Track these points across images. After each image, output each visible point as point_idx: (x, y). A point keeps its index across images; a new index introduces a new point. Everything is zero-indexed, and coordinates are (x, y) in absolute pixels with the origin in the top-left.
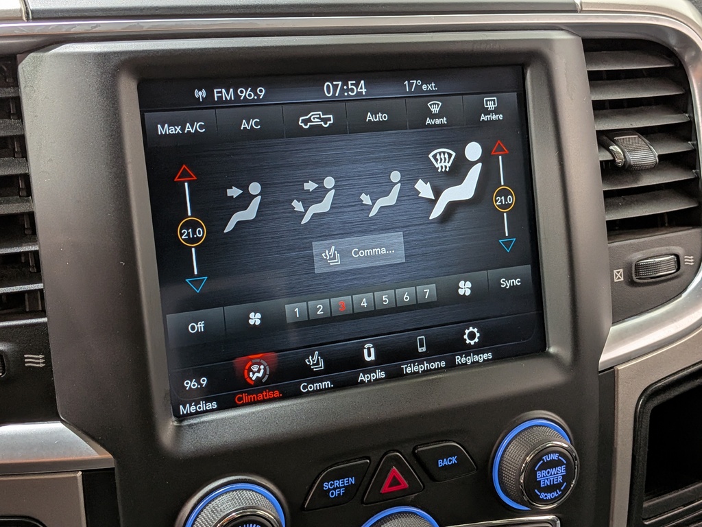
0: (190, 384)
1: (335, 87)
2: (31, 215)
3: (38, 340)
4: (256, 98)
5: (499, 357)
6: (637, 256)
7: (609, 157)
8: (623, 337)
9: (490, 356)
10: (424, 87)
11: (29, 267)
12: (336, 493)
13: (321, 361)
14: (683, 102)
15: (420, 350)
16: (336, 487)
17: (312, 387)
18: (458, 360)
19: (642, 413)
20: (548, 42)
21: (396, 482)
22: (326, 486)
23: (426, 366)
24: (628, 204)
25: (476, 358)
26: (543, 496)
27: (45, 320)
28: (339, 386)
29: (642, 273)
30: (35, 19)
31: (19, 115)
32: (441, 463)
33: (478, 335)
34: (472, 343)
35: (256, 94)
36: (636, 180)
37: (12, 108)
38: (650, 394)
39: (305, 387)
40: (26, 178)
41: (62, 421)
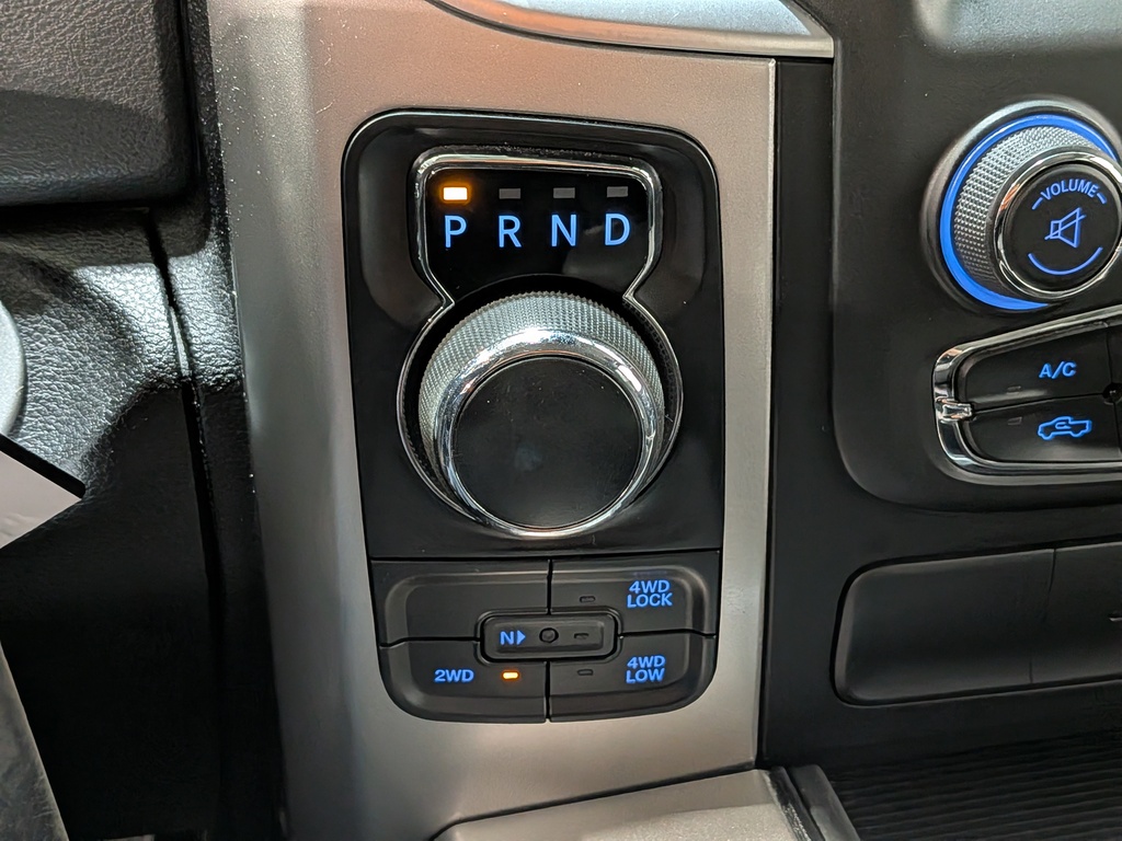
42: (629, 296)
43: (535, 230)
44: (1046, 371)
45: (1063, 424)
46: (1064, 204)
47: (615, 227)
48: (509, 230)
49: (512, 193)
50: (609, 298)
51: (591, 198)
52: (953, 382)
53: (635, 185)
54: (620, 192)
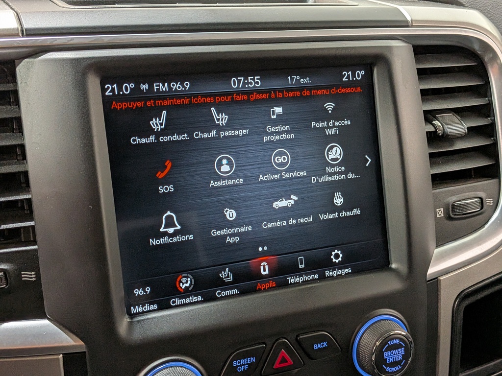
0: (138, 292)
1: (239, 81)
2: (26, 174)
3: (31, 261)
4: (183, 89)
5: (356, 272)
6: (452, 199)
7: (432, 129)
8: (443, 257)
9: (350, 270)
10: (302, 81)
11: (25, 210)
12: (242, 368)
13: (231, 275)
14: (484, 90)
15: (300, 267)
16: (242, 364)
17: (224, 294)
18: (328, 273)
19: (458, 309)
20: (389, 48)
21: (284, 360)
22: (235, 363)
23: (305, 278)
24: (446, 163)
25: (340, 272)
26: (388, 369)
27: (36, 247)
28: (243, 292)
29: (457, 211)
30: (28, 35)
31: (17, 103)
32: (316, 347)
33: (341, 255)
34: (337, 261)
35: (183, 86)
36: (452, 145)
37: (12, 98)
38: (463, 296)
39: (219, 294)
40: (22, 147)
41: (48, 319)
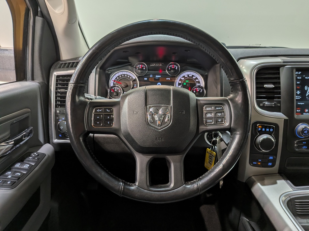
0: (298, 111)
3: (279, 102)
11: (280, 93)
27: (281, 100)
40: (280, 82)
41: (281, 113)
42: (272, 135)
43: (265, 130)
44: (303, 143)
45: (305, 147)
46: (306, 130)
47: (271, 130)
48: (263, 129)
49: (264, 127)
50: (271, 135)
51: (270, 128)
52: (297, 143)
53: (273, 127)
54: (272, 127)
